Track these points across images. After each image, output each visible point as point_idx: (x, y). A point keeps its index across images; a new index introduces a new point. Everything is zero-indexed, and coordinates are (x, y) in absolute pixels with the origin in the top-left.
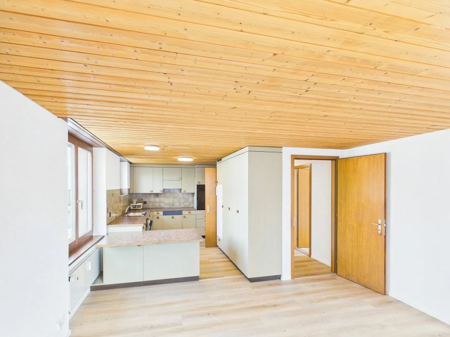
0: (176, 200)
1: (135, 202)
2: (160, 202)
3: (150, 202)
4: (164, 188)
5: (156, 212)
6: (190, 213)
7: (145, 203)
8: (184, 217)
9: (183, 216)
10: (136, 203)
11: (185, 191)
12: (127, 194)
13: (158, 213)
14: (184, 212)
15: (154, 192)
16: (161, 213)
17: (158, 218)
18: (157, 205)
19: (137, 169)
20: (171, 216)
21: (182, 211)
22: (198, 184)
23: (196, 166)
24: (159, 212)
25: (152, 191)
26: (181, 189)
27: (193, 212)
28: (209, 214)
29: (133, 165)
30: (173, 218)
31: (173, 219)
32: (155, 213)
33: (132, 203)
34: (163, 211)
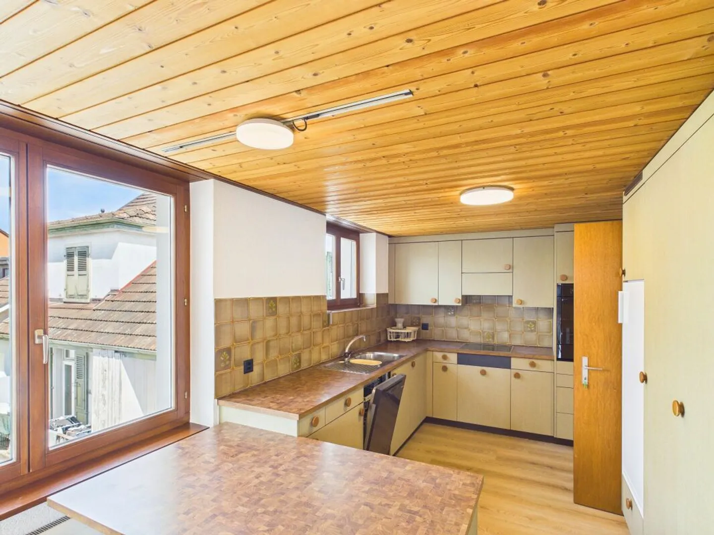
0: (499, 327)
1: (400, 325)
2: (459, 327)
3: (436, 326)
4: (465, 293)
5: (441, 354)
6: (533, 365)
7: (425, 327)
8: (517, 376)
9: (514, 372)
10: (404, 327)
11: (521, 302)
12: (375, 306)
13: (445, 357)
14: (514, 362)
15: (441, 302)
16: (453, 357)
17: (445, 369)
18: (452, 334)
19: (402, 249)
20: (480, 368)
21: (510, 357)
22: (560, 282)
23: (558, 228)
24: (448, 355)
25: (436, 301)
26: (511, 296)
27: (545, 365)
28: (588, 386)
29: (395, 240)
30: (483, 373)
31: (484, 377)
32: (439, 355)
33: (394, 324)
34: (458, 353)
